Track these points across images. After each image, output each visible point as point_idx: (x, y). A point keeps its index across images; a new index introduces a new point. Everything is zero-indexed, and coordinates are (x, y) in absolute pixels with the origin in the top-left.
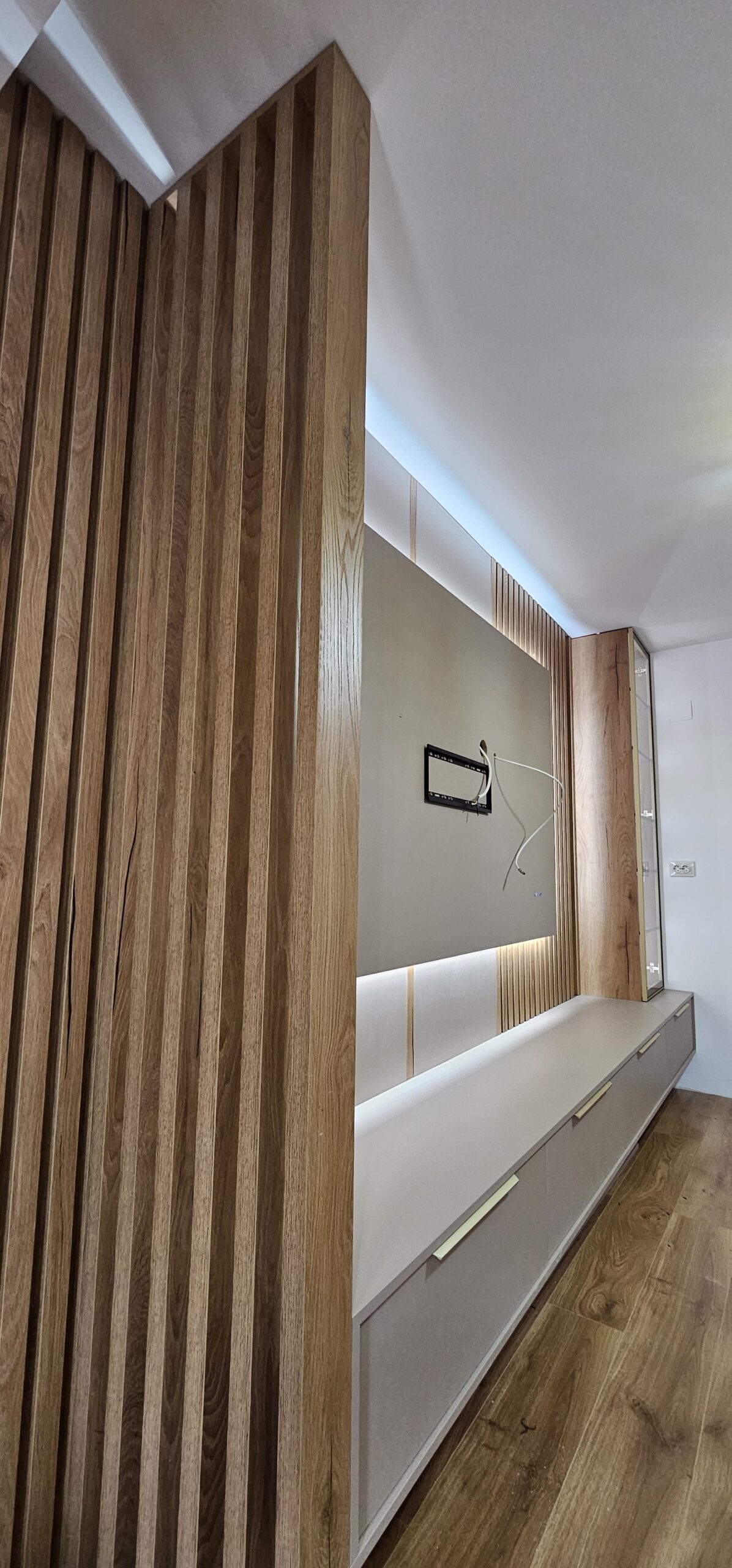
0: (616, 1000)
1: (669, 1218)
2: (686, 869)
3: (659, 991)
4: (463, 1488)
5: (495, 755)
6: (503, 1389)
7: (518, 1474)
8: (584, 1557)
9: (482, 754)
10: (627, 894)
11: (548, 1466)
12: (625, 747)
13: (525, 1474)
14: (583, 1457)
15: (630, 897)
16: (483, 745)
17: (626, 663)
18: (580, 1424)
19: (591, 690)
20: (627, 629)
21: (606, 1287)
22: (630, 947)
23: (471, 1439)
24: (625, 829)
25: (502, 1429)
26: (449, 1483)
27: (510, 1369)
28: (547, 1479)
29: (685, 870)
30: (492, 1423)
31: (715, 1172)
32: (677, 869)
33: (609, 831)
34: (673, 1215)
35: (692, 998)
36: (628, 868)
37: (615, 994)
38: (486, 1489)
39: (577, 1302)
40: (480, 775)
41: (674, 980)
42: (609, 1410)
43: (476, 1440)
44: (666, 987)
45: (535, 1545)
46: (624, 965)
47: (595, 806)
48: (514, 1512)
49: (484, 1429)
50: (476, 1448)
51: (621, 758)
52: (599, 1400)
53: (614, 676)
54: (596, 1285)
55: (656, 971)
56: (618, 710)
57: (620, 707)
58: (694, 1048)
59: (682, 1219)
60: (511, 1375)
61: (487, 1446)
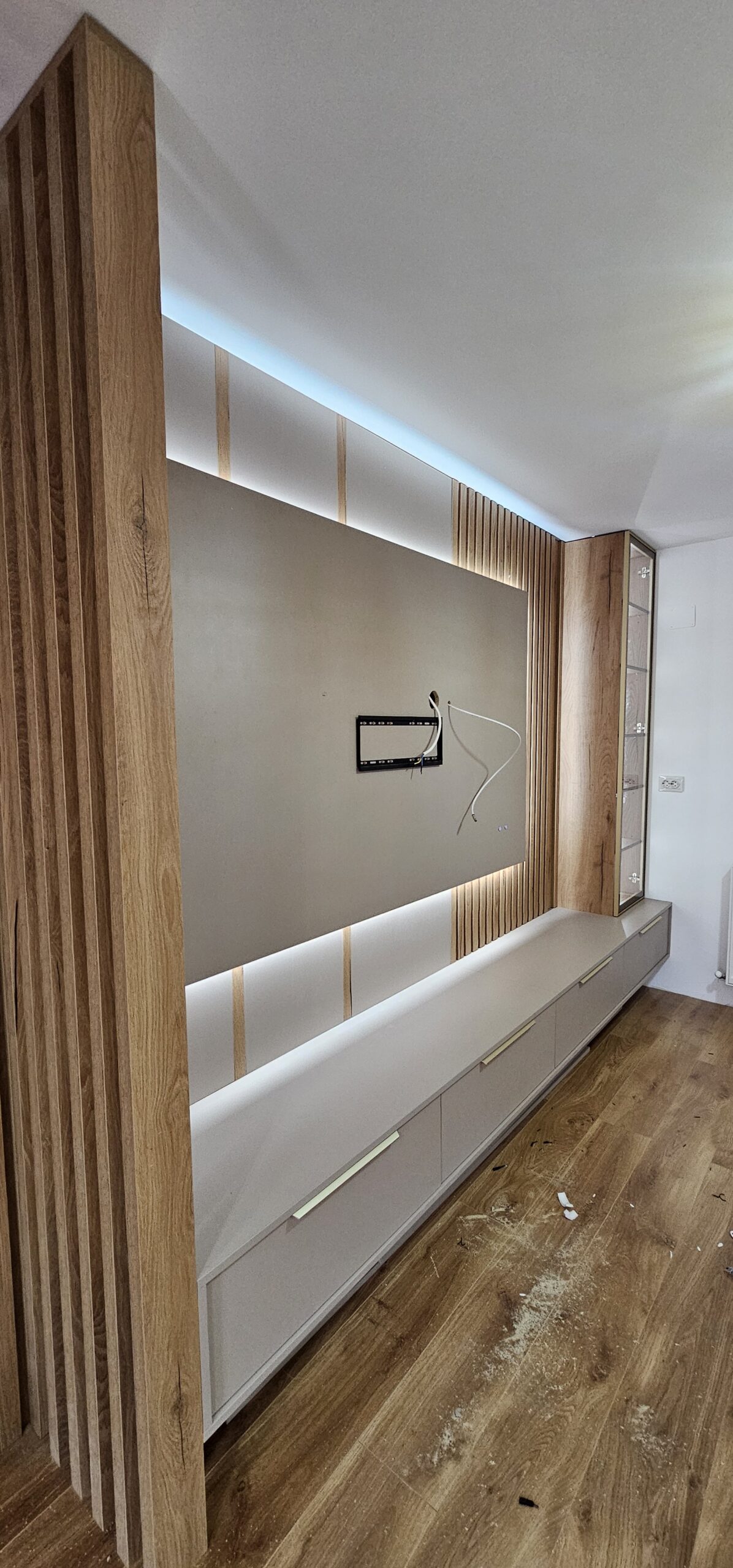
0: (588, 913)
1: (592, 1124)
2: (675, 784)
3: (638, 900)
4: (343, 1352)
5: (449, 703)
6: (397, 1274)
7: (389, 1343)
8: (419, 1410)
9: (432, 706)
10: (606, 814)
11: (415, 1338)
12: (613, 664)
13: (395, 1344)
14: (445, 1334)
15: (608, 818)
16: (433, 696)
17: (621, 572)
18: (452, 1305)
19: (583, 601)
20: (624, 531)
21: (512, 1188)
22: (605, 864)
23: (360, 1314)
24: (607, 751)
25: (387, 1308)
26: (333, 1348)
27: (408, 1258)
28: (410, 1349)
29: (672, 784)
30: (380, 1303)
31: (652, 1078)
32: (666, 783)
33: (592, 751)
34: (598, 1120)
35: (670, 909)
36: (608, 791)
37: (588, 908)
38: (361, 1354)
39: (484, 1200)
40: (428, 728)
41: (656, 890)
42: (479, 1295)
43: (364, 1314)
44: (646, 896)
45: (385, 1398)
46: (598, 883)
47: (580, 726)
48: (377, 1373)
49: (373, 1306)
50: (362, 1321)
51: (608, 677)
52: (473, 1287)
53: (606, 584)
54: (505, 1186)
55: (638, 882)
56: (608, 624)
57: (610, 621)
58: (668, 953)
59: (604, 1125)
60: (407, 1265)
61: (371, 1321)
